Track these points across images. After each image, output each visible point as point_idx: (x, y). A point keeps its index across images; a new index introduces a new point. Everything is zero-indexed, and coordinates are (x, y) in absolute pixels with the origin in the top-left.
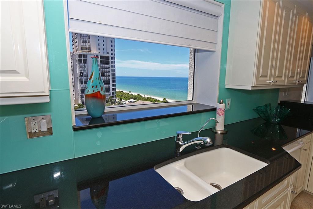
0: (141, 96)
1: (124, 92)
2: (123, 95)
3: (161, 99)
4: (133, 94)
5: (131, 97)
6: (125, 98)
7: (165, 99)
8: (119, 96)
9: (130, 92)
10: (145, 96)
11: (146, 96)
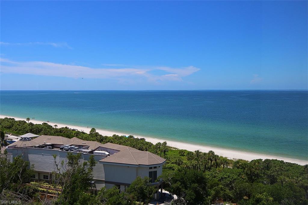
0: (50, 127)
1: (17, 119)
2: (13, 125)
3: (87, 131)
4: (35, 122)
5: (28, 128)
6: (16, 130)
7: (93, 130)
8: (5, 127)
9: (28, 119)
10: (56, 126)
11: (60, 126)
